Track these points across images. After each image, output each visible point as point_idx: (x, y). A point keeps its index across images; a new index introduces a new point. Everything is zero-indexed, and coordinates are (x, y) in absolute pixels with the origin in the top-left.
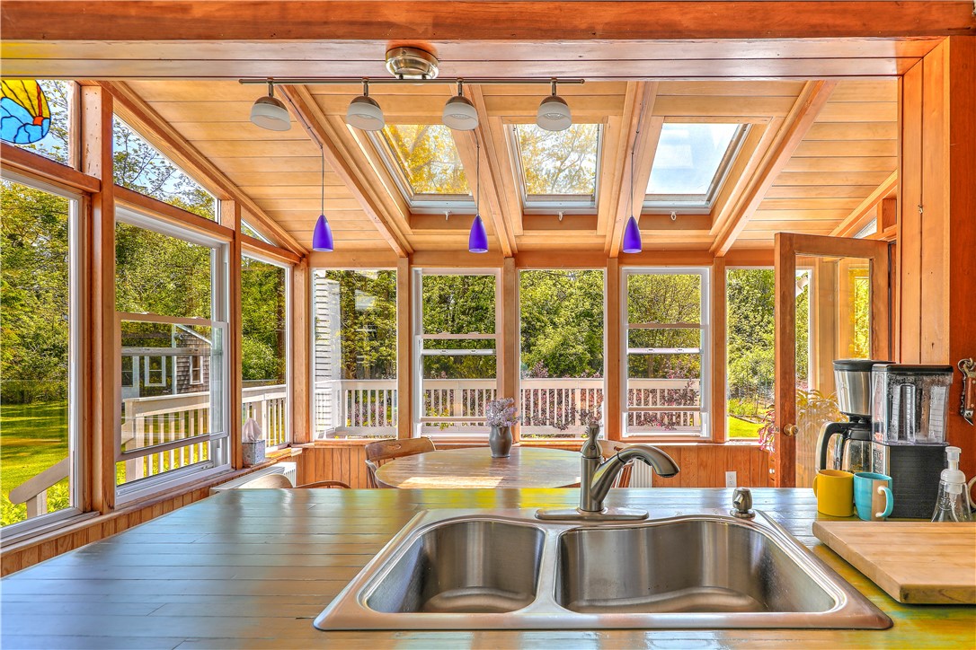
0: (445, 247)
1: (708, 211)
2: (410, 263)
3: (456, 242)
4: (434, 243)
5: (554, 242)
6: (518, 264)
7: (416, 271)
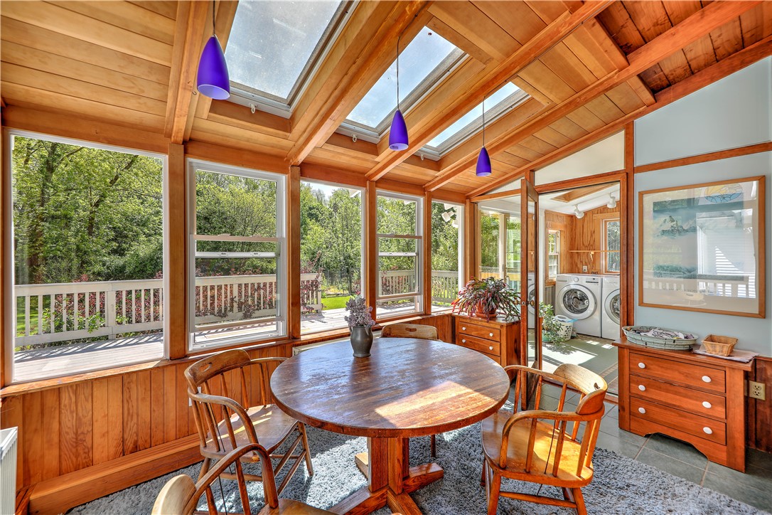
0: (232, 142)
1: (438, 159)
2: (186, 152)
3: (248, 140)
4: (223, 135)
5: (338, 160)
6: (302, 174)
7: (191, 163)
